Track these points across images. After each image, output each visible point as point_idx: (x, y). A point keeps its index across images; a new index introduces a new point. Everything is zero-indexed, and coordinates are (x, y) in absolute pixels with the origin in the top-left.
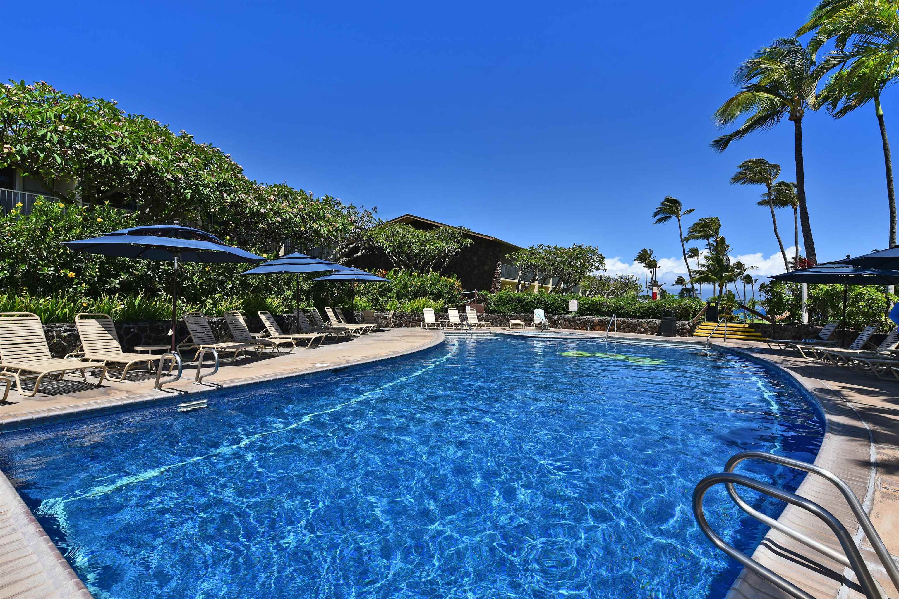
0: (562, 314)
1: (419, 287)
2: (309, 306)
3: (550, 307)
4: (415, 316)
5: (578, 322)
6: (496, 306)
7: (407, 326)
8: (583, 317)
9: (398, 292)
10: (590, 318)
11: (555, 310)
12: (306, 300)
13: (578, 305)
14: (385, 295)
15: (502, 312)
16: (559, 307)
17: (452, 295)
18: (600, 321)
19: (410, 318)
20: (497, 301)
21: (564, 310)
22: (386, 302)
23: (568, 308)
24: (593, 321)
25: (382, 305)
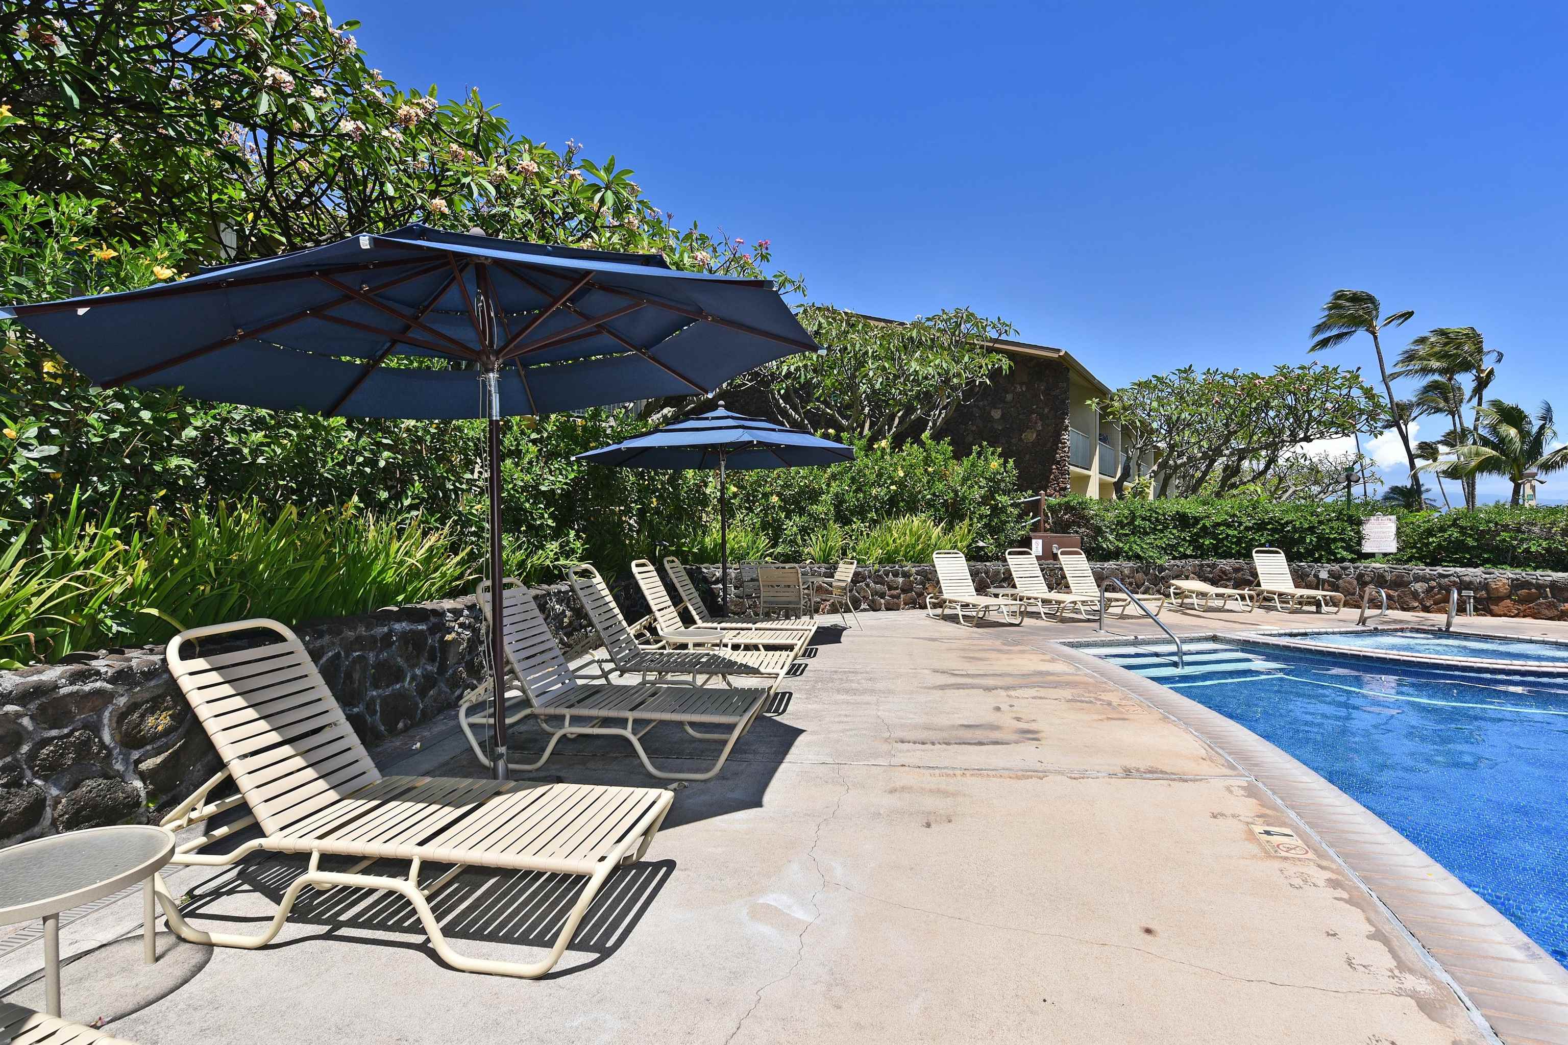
0: (1343, 560)
1: (901, 484)
2: (567, 553)
3: (1302, 540)
4: (896, 575)
5: (1419, 587)
6: (1119, 537)
7: (874, 608)
8: (1440, 570)
9: (839, 500)
10: (1474, 574)
11: (1318, 548)
12: (557, 533)
13: (1399, 534)
14: (802, 511)
15: (1138, 557)
16: (1335, 540)
17: (994, 509)
18: (1517, 585)
19: (879, 580)
20: (1120, 524)
21: (1348, 548)
22: (804, 531)
23: (1360, 539)
24: (1485, 586)
25: (793, 542)
